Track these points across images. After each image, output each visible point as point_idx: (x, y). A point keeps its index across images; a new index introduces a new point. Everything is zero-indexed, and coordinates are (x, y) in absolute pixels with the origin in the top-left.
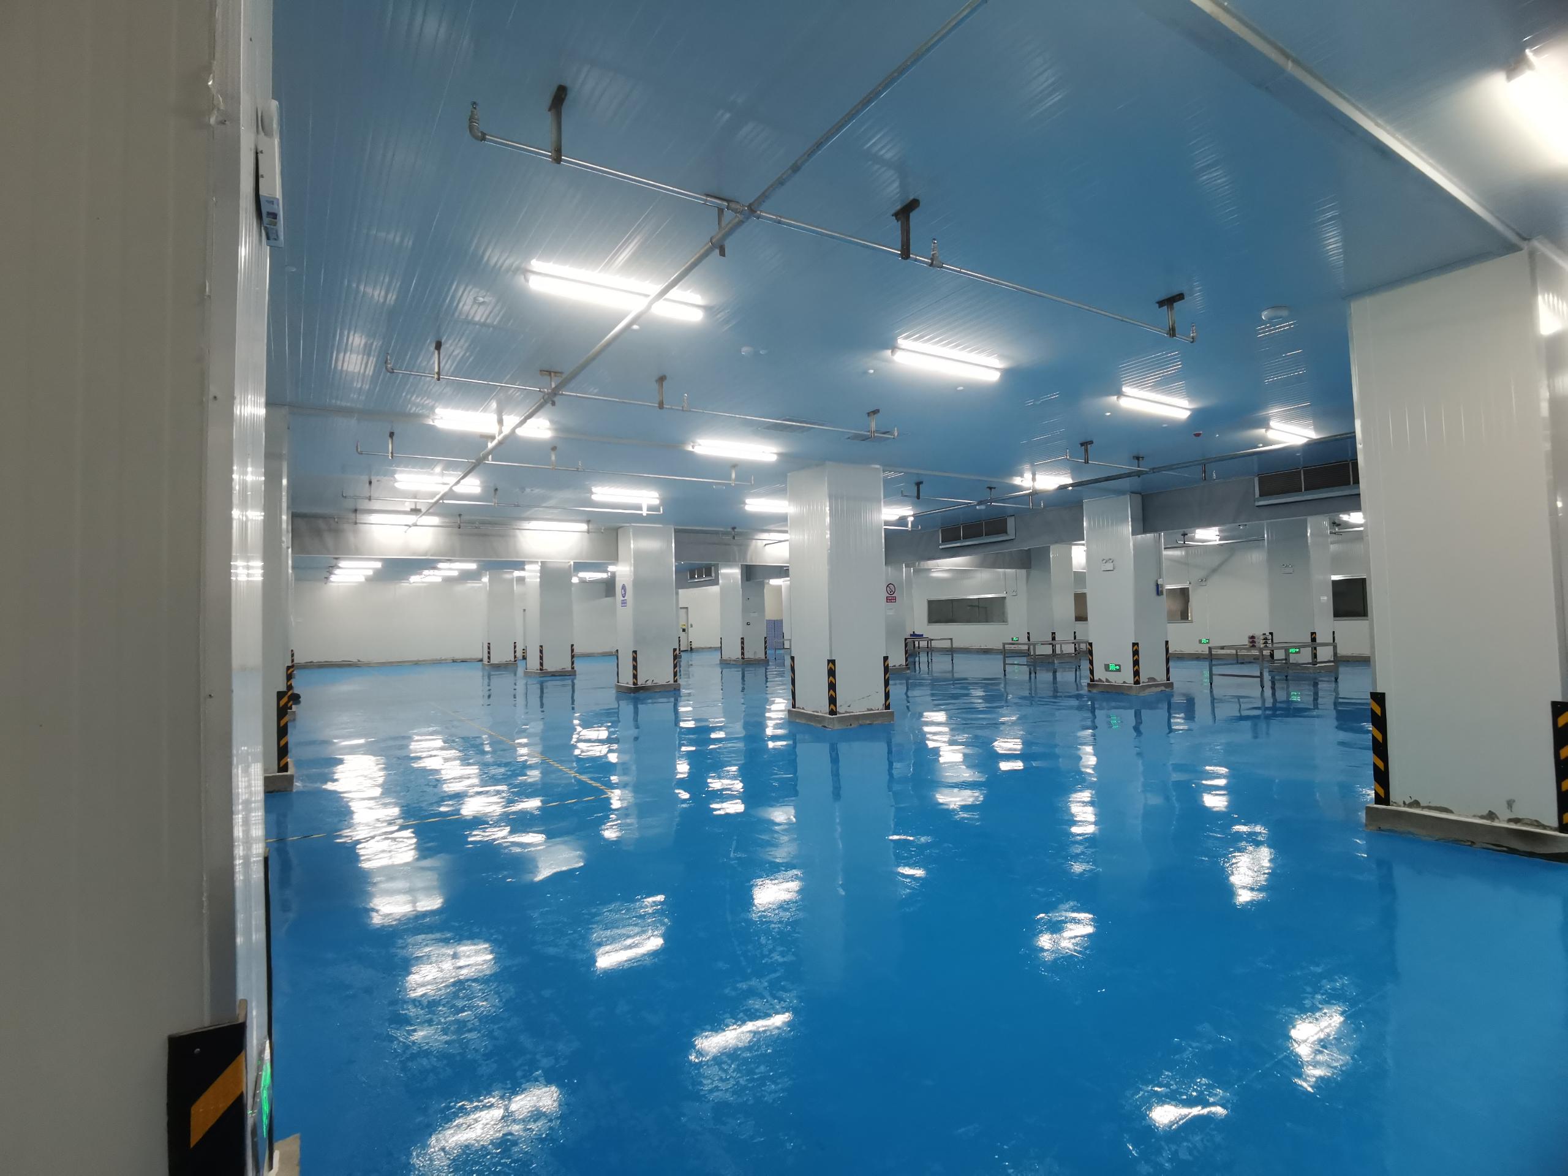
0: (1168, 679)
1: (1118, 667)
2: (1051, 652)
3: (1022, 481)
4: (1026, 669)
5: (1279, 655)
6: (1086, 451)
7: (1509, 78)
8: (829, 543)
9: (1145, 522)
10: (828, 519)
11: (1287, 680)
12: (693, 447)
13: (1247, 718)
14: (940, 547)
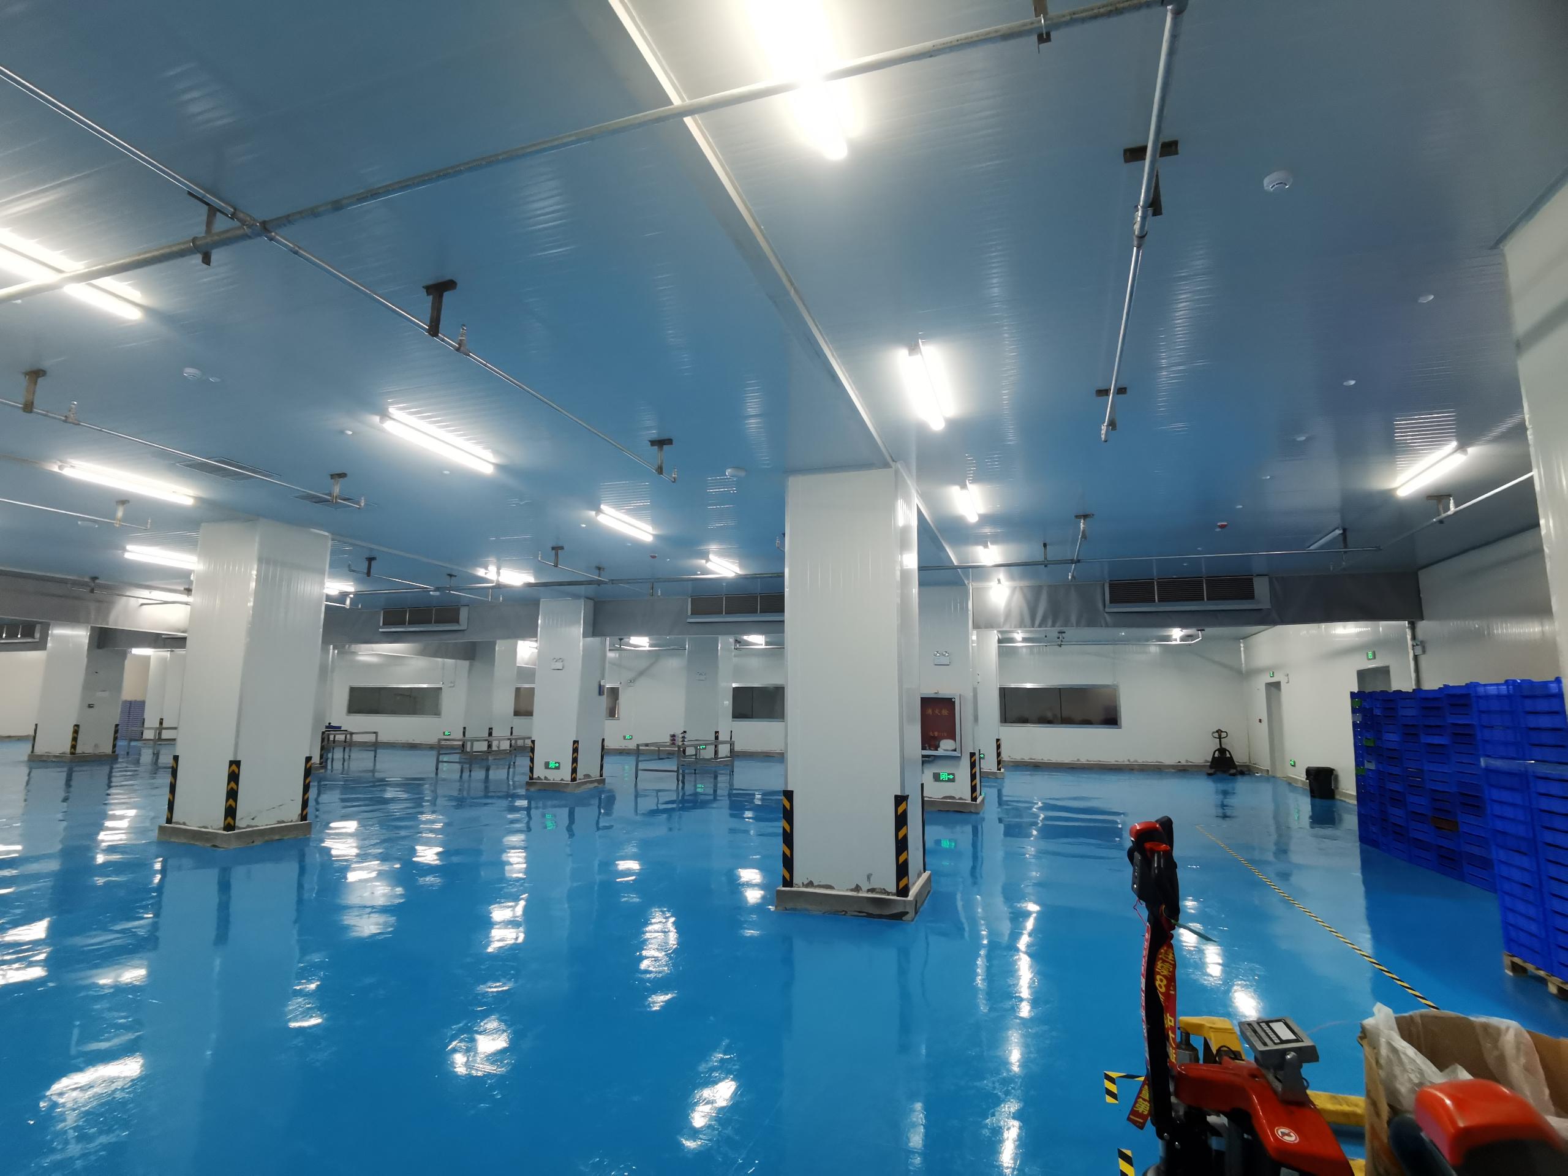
0: (601, 776)
1: (557, 765)
2: (485, 748)
3: (486, 573)
4: (458, 767)
5: (690, 751)
6: (557, 555)
7: (910, 354)
8: (251, 612)
9: (596, 627)
10: (253, 585)
11: (695, 773)
12: (60, 468)
13: (665, 811)
14: (380, 630)
